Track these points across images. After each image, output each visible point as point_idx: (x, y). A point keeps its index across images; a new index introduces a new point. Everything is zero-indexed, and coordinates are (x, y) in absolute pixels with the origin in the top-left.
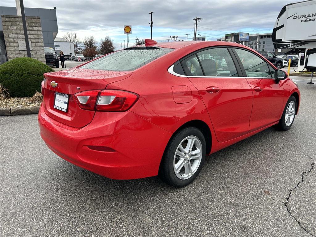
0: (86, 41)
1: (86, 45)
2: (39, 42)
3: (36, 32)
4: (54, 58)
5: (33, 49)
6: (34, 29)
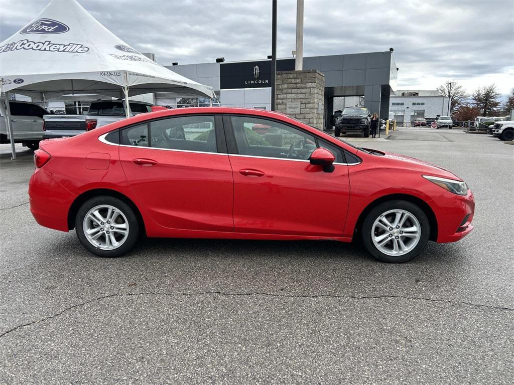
0: (479, 94)
1: (477, 100)
2: (310, 103)
3: (308, 90)
4: (362, 123)
5: (302, 112)
6: (307, 86)
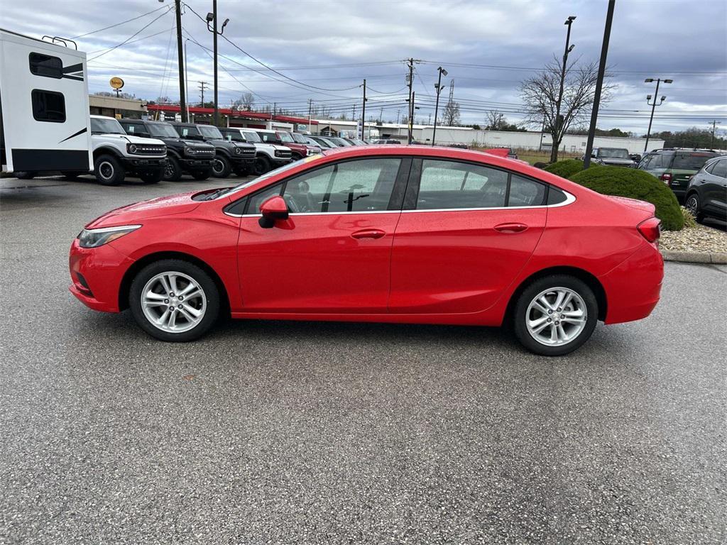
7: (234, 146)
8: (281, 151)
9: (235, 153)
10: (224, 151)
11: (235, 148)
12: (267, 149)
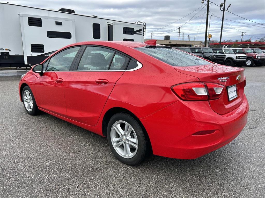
7: (213, 55)
8: (239, 56)
9: (214, 58)
10: (209, 57)
11: (214, 56)
12: (232, 56)
